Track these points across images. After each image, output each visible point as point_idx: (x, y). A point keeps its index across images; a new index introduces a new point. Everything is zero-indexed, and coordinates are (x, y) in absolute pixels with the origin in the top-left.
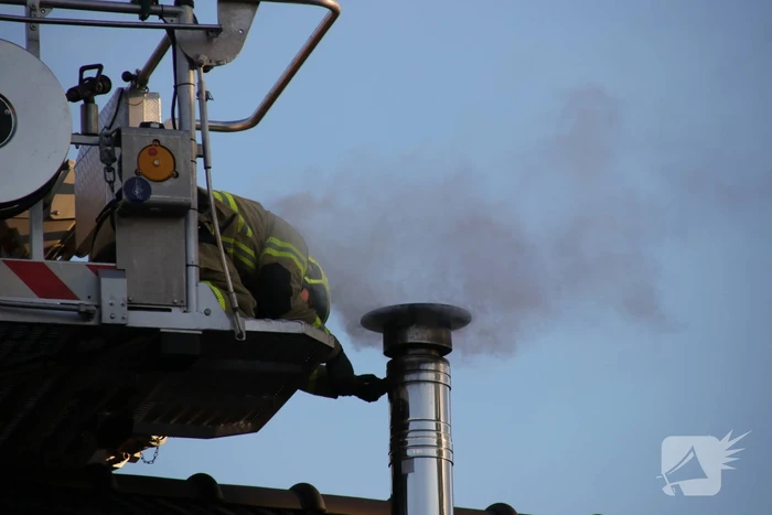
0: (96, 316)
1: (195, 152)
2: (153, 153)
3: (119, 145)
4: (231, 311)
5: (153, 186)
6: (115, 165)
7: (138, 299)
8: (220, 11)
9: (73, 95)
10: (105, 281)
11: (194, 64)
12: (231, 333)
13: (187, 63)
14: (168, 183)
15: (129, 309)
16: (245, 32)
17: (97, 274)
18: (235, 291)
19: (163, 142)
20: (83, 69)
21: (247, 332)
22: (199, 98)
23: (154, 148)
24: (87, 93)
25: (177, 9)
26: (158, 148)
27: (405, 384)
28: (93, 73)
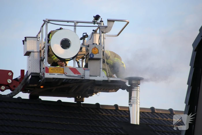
0: (84, 78)
1: (102, 48)
2: (95, 49)
3: (89, 47)
4: (108, 76)
5: (94, 55)
6: (88, 51)
7: (91, 75)
8: (108, 23)
9: (81, 39)
10: (86, 71)
11: (103, 33)
12: (108, 80)
13: (101, 32)
14: (97, 54)
15: (90, 76)
16: (112, 27)
17: (85, 70)
18: (108, 72)
19: (96, 47)
20: (84, 33)
21: (111, 80)
22: (103, 39)
23: (95, 48)
24: (84, 38)
25: (100, 23)
26: (96, 48)
27: (132, 90)
28: (85, 34)
